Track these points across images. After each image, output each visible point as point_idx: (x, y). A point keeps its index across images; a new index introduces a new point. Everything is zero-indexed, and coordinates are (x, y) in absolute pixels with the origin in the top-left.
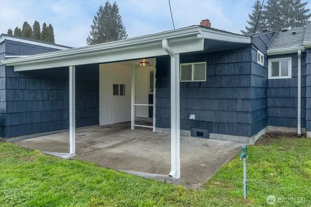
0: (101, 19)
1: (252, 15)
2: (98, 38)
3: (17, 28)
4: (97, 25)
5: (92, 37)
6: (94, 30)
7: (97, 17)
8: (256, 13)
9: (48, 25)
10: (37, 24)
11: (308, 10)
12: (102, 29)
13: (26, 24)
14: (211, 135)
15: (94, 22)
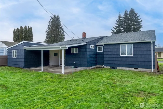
0: (52, 22)
1: (117, 21)
2: (51, 30)
3: (17, 28)
4: (50, 25)
5: (48, 30)
6: (49, 27)
7: (50, 21)
8: (119, 20)
9: (30, 27)
10: (26, 27)
11: (140, 19)
12: (52, 26)
13: (21, 27)
14: (79, 67)
15: (49, 23)
